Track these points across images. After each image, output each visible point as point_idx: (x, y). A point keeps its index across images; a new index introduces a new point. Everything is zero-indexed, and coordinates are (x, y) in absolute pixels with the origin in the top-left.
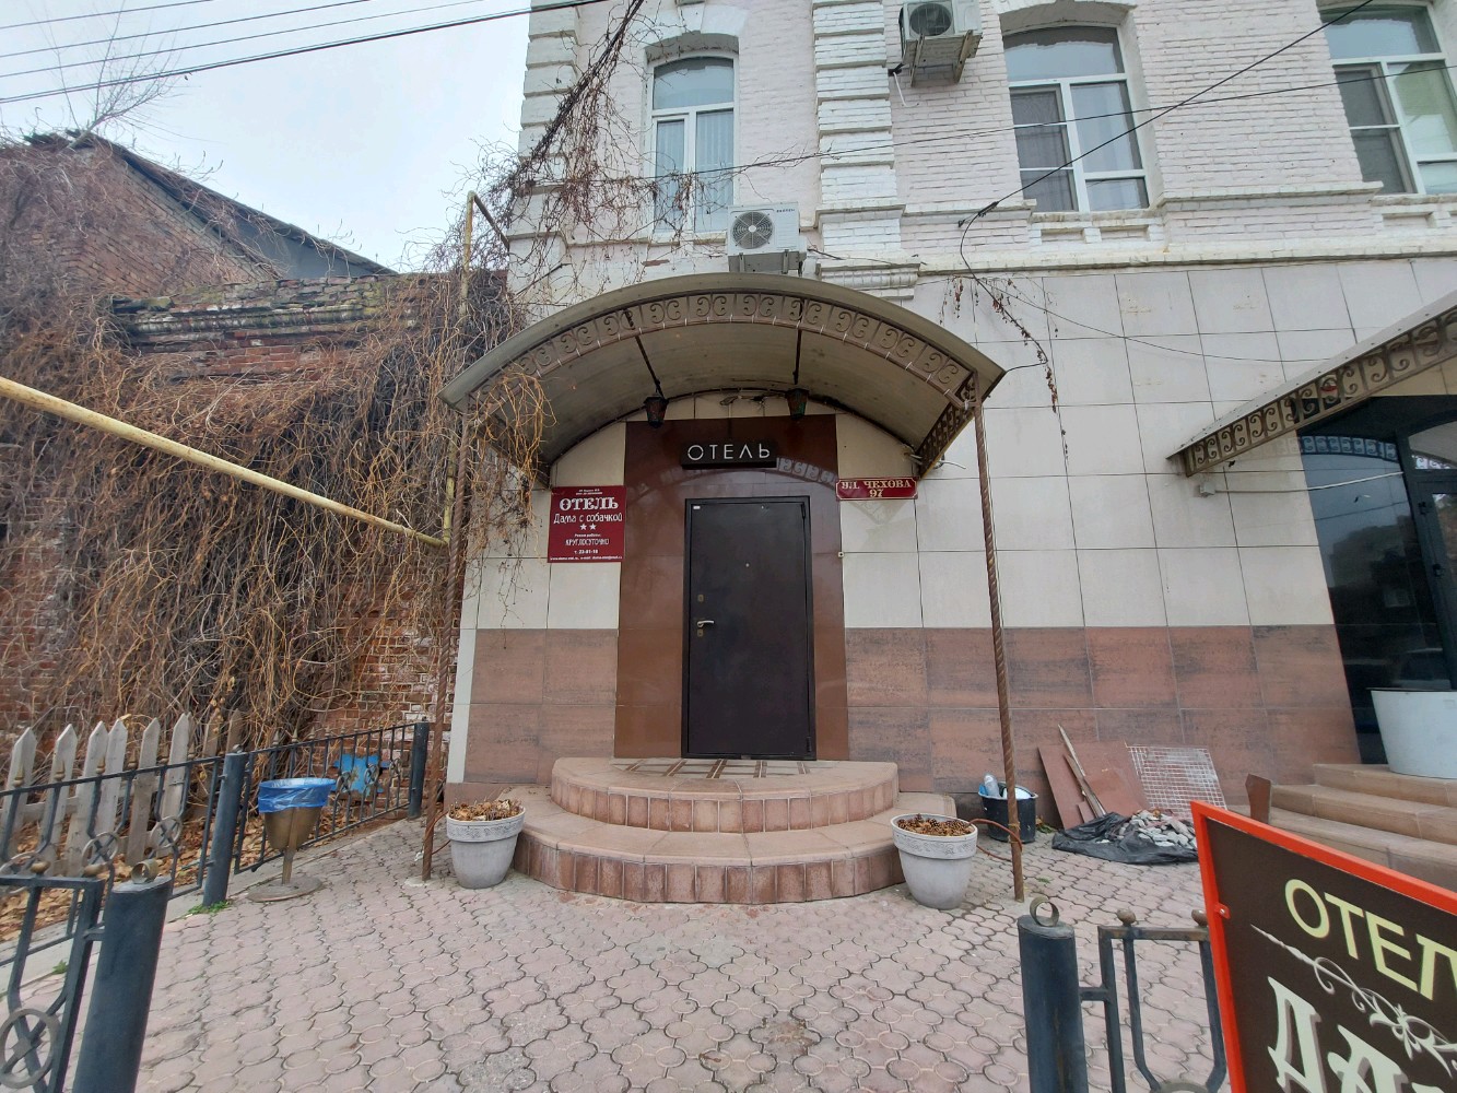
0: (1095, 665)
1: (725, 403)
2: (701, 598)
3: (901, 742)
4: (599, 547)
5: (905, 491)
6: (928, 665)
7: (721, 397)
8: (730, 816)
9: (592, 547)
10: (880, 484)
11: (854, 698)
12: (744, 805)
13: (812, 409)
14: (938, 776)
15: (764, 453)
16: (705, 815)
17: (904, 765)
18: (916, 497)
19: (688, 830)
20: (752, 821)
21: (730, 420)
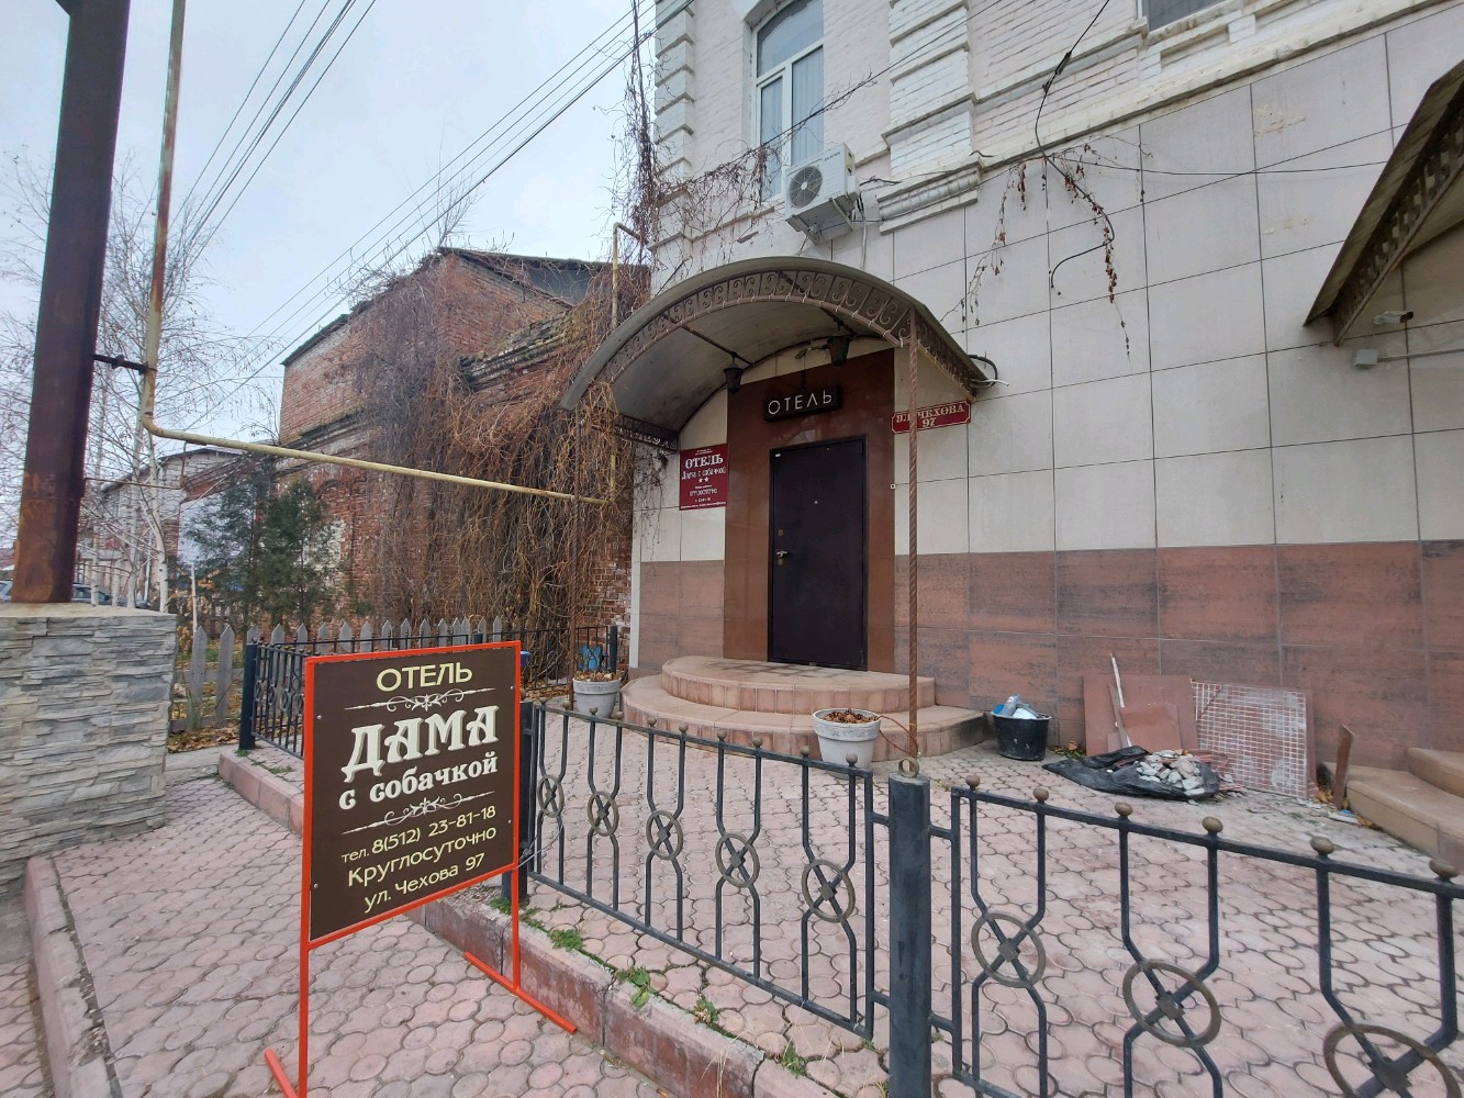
0: (1165, 590)
1: (799, 357)
2: (781, 532)
3: (941, 661)
4: (711, 495)
5: (960, 416)
6: (972, 589)
8: (732, 698)
9: (706, 496)
10: (934, 413)
11: (900, 619)
12: (742, 691)
14: (974, 694)
15: (827, 399)
16: (717, 695)
17: (942, 681)
18: (969, 421)
20: (748, 703)
21: (804, 372)
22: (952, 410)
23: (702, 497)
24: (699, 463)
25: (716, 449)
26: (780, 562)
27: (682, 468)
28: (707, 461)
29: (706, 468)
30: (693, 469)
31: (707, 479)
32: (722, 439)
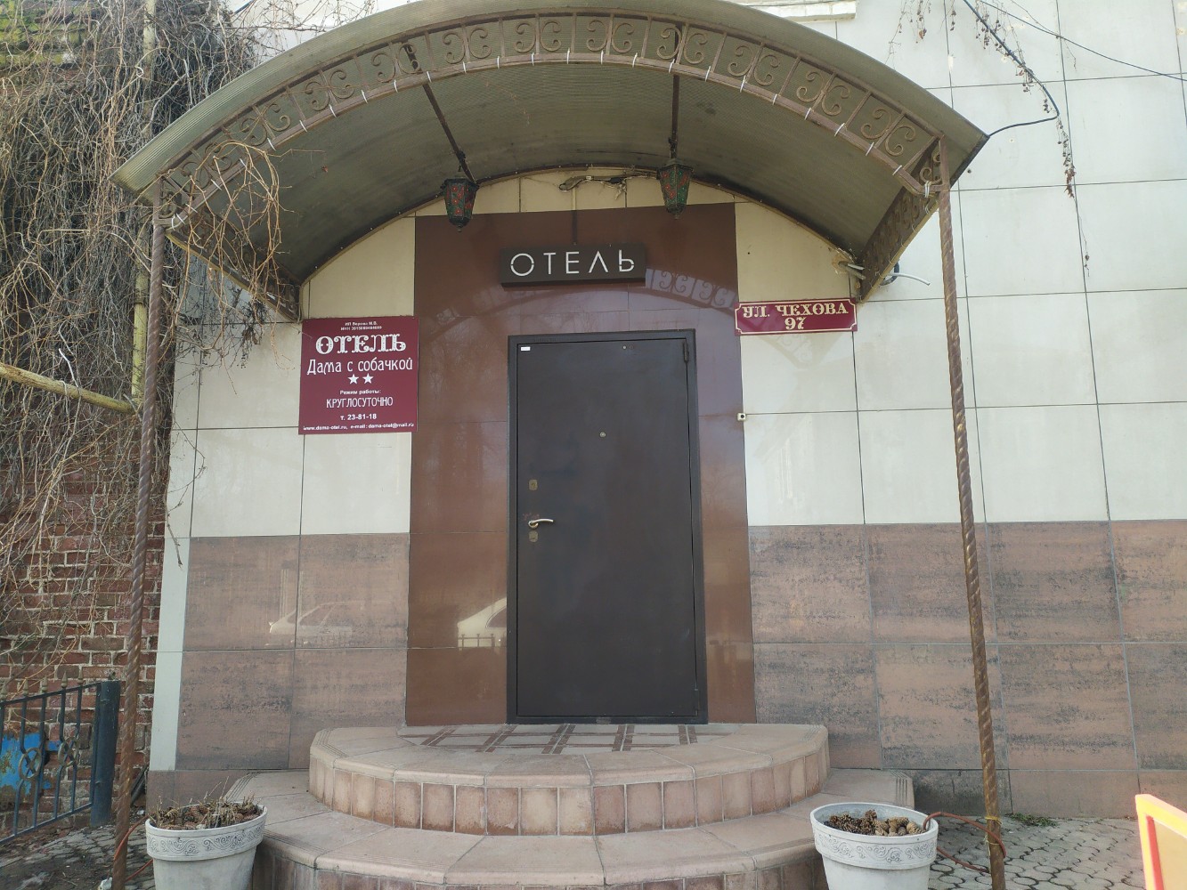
0: (1124, 577)
1: (566, 186)
2: (533, 484)
3: (833, 695)
4: (378, 409)
5: (840, 320)
6: (873, 579)
7: (559, 178)
8: (575, 809)
9: (368, 410)
10: (801, 310)
11: (763, 629)
12: (597, 793)
13: (699, 195)
14: (889, 745)
15: (626, 265)
16: (538, 808)
17: (839, 729)
18: (855, 329)
19: (513, 832)
20: (610, 816)
21: (575, 214)
22: (829, 309)
23: (356, 411)
24: (350, 345)
25: (389, 324)
26: (534, 536)
27: (308, 352)
28: (370, 343)
29: (369, 356)
30: (334, 357)
31: (368, 379)
32: (403, 304)
